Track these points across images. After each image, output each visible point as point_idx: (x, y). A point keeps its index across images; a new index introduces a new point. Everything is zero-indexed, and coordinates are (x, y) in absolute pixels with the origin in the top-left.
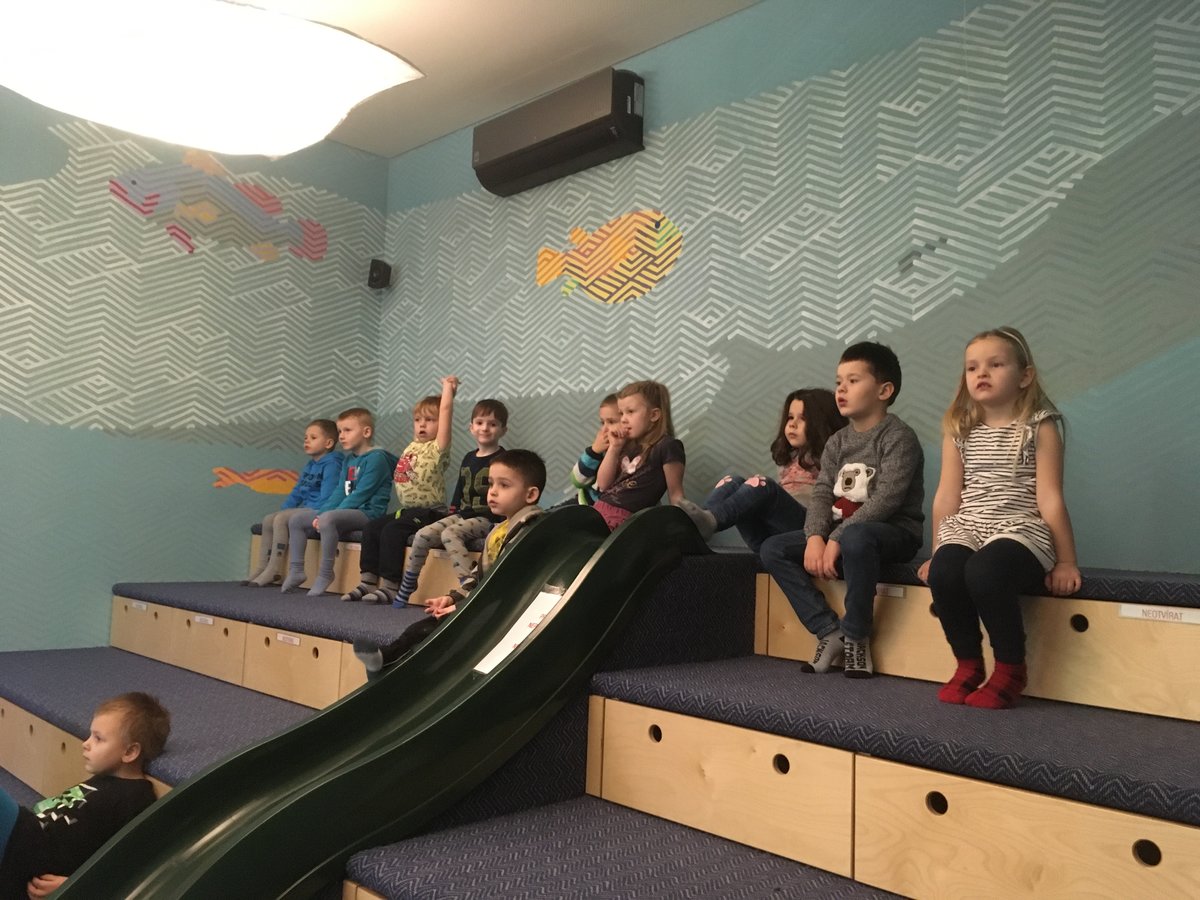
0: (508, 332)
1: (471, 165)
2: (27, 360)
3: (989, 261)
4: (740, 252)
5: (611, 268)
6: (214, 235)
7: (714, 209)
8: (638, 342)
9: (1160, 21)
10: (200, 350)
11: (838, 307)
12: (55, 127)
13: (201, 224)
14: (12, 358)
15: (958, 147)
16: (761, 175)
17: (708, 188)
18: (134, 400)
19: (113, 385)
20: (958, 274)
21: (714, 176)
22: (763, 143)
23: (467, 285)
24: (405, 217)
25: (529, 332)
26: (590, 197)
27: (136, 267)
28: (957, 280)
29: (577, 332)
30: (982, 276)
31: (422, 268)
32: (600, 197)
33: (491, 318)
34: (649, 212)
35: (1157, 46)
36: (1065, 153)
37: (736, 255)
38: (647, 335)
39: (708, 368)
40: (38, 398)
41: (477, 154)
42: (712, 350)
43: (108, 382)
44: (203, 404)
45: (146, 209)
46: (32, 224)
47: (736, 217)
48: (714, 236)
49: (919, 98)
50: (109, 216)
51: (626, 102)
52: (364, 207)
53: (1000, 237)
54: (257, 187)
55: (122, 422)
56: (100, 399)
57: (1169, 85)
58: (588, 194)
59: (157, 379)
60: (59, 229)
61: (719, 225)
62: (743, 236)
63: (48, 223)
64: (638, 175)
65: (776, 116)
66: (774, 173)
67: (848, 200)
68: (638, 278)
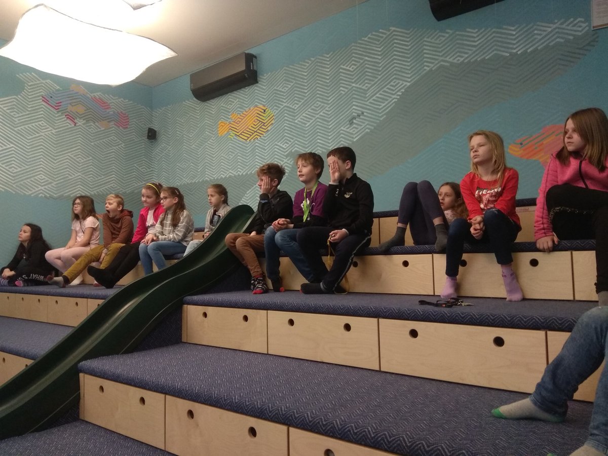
0: (208, 154)
1: (189, 90)
2: (13, 169)
3: (377, 120)
4: (295, 120)
5: (247, 128)
6: (84, 118)
7: (285, 104)
8: (259, 155)
9: (425, 39)
10: (81, 164)
11: (330, 138)
12: (19, 75)
13: (78, 113)
14: (7, 168)
15: (366, 81)
16: (301, 92)
17: (283, 97)
18: (55, 185)
19: (47, 179)
20: (368, 124)
21: (284, 93)
22: (302, 80)
23: (189, 137)
24: (161, 111)
25: (216, 154)
26: (238, 101)
27: (54, 131)
28: (367, 126)
29: (236, 153)
30: (375, 125)
31: (170, 131)
32: (242, 101)
33: (200, 149)
34: (261, 106)
35: (425, 47)
36: (399, 83)
37: (293, 121)
38: (263, 152)
39: (286, 162)
40: (18, 184)
41: (192, 85)
42: (287, 156)
43: (45, 177)
44: (83, 186)
45: (57, 108)
46: (12, 114)
47: (293, 107)
48: (285, 115)
49: (353, 64)
50: (42, 111)
51: (250, 65)
52: (144, 107)
53: (380, 111)
54: (100, 98)
55: (52, 194)
56: (43, 184)
57: (429, 60)
58: (237, 100)
59: (65, 176)
60: (22, 116)
61: (287, 110)
62: (296, 114)
63: (18, 113)
64: (256, 92)
65: (306, 70)
66: (306, 91)
67: (332, 100)
68: (258, 131)
